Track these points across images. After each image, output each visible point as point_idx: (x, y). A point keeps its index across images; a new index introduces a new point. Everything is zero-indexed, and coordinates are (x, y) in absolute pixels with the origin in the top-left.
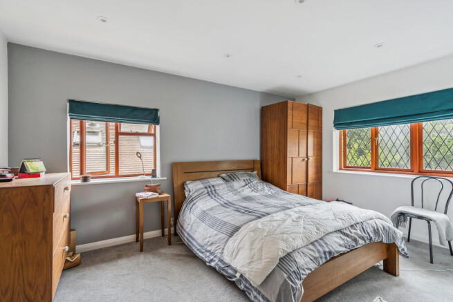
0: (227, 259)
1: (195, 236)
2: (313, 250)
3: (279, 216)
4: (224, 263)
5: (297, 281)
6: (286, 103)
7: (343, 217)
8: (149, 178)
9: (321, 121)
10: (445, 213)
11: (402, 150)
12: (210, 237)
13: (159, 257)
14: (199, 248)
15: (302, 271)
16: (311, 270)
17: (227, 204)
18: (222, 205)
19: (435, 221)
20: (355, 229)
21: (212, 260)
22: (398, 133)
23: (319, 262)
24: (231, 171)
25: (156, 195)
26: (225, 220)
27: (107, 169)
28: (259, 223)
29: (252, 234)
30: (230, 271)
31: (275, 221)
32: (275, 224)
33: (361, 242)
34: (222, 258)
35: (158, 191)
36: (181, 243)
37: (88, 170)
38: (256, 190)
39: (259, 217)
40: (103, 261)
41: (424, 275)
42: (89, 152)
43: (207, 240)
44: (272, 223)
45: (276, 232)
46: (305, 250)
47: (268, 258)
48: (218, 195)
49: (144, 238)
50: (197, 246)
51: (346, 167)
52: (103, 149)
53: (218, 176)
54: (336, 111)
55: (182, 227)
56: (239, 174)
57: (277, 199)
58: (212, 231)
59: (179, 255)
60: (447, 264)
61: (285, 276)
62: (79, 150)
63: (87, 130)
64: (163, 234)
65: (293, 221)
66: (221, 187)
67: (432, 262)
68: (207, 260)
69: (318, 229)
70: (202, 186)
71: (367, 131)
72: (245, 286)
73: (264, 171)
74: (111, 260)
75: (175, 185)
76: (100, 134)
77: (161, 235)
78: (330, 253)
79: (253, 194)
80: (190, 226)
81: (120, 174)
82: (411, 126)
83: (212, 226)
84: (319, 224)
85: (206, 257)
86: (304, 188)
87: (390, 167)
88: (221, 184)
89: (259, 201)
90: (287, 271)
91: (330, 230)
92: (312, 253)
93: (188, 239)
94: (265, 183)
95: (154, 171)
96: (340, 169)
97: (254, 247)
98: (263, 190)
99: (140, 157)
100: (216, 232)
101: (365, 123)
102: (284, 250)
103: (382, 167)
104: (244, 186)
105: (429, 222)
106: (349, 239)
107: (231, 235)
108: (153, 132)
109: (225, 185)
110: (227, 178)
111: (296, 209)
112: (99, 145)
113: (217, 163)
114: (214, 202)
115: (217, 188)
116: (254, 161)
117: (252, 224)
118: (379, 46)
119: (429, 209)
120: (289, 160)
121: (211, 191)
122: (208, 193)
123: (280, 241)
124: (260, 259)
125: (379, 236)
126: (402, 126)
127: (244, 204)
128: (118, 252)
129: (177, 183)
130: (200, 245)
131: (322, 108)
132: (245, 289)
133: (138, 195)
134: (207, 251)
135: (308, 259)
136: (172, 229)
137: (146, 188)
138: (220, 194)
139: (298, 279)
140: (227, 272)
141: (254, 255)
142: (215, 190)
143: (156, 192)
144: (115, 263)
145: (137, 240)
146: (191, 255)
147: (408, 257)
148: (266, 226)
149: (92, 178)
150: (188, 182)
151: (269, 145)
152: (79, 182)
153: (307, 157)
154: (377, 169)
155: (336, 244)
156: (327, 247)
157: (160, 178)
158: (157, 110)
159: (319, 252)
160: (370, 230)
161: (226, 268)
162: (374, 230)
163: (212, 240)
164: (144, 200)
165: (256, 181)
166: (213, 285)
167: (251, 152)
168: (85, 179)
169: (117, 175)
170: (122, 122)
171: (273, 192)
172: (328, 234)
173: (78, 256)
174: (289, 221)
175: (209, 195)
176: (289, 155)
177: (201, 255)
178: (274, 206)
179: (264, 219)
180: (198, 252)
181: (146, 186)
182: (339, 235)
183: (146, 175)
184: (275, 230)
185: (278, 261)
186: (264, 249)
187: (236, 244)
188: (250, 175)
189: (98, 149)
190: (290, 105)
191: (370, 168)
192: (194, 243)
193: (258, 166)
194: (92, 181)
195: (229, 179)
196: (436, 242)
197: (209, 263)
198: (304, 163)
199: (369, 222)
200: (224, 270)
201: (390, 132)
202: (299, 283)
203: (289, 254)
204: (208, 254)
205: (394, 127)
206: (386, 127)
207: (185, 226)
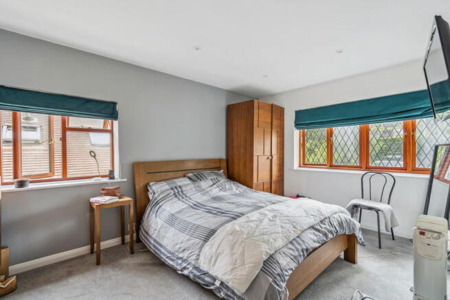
0: (204, 266)
1: (164, 243)
2: (292, 249)
3: (255, 215)
4: (200, 271)
5: (281, 283)
6: (252, 102)
7: (314, 214)
8: (106, 180)
9: (283, 121)
10: (389, 203)
11: (352, 149)
12: (182, 243)
13: (121, 269)
14: (169, 255)
15: (285, 273)
16: (292, 269)
17: (196, 206)
18: (192, 207)
19: (382, 211)
20: (325, 224)
21: (185, 268)
22: (349, 133)
23: (298, 261)
24: (198, 170)
25: (116, 199)
26: (198, 223)
27: (51, 171)
28: (236, 225)
29: (231, 237)
30: (207, 279)
31: (252, 221)
32: (252, 224)
33: (330, 236)
34: (197, 266)
35: (117, 194)
36: (146, 250)
37: (25, 172)
38: (224, 189)
39: (235, 219)
40: (48, 282)
41: (377, 260)
42: (25, 151)
43: (178, 246)
44: (249, 223)
45: (256, 233)
46: (285, 250)
47: (251, 263)
48: (186, 197)
49: (101, 248)
50: (167, 253)
51: (305, 165)
52: (44, 148)
53: (184, 176)
54: (296, 112)
55: (147, 233)
56: (206, 173)
57: (246, 197)
58: (183, 237)
59: (144, 265)
60: (391, 248)
61: (271, 280)
62: (11, 148)
63: (22, 125)
64: (123, 242)
65: (270, 220)
66: (188, 188)
67: (380, 247)
68: (178, 267)
69: (295, 227)
70: (168, 187)
71: (323, 131)
72: (226, 295)
73: (230, 169)
74: (59, 279)
75: (137, 187)
76: (39, 129)
77: (121, 243)
78: (307, 250)
79: (222, 193)
80: (156, 232)
81: (68, 176)
82: (360, 128)
83: (183, 230)
84: (295, 222)
85: (178, 264)
86: (269, 185)
87: (342, 164)
88: (188, 185)
89: (229, 201)
90: (271, 275)
91: (306, 227)
92: (291, 252)
93: (154, 246)
94: (232, 182)
95: (112, 172)
96: (300, 166)
97: (235, 251)
98: (231, 189)
99: (94, 157)
100: (188, 237)
101: (322, 124)
102: (267, 253)
103: (336, 164)
104: (212, 186)
105: (378, 213)
106: (321, 235)
107: (206, 240)
108: (109, 128)
109: (193, 186)
110: (194, 178)
111: (269, 208)
112: (37, 142)
113: (183, 162)
114: (182, 203)
115: (184, 189)
116: (220, 160)
117: (229, 226)
118: (340, 52)
119: (375, 200)
120: (255, 158)
121: (178, 192)
122: (174, 194)
123: (262, 243)
124: (243, 264)
125: (343, 228)
126: (352, 127)
127: (216, 205)
128: (68, 269)
129: (140, 185)
130: (170, 252)
131: (283, 108)
132: (225, 297)
133: (92, 200)
134: (179, 258)
135: (289, 259)
136: (135, 235)
137: (103, 192)
138: (188, 195)
139: (282, 281)
140: (203, 280)
141: (236, 261)
142: (182, 191)
143: (115, 195)
144: (64, 282)
145: (92, 252)
146: (158, 263)
147: (364, 245)
148: (244, 227)
149: (31, 182)
150: (151, 184)
151: (235, 144)
152: (13, 188)
153: (271, 155)
154: (332, 166)
155: (311, 240)
156: (304, 244)
157: (119, 180)
158: (114, 104)
159: (298, 250)
160: (336, 224)
161: (203, 276)
162: (339, 224)
163: (184, 245)
164: (101, 206)
165: (223, 180)
166: (186, 295)
167: (217, 151)
168: (21, 184)
169: (65, 178)
170: (71, 116)
171: (241, 190)
172: (303, 232)
173: (13, 279)
174: (266, 221)
175: (176, 196)
176: (255, 154)
177: (171, 263)
178: (246, 206)
179: (240, 220)
180: (167, 260)
181: (103, 190)
182: (313, 231)
183: (103, 176)
184: (255, 231)
185: (262, 265)
186: (245, 253)
187: (214, 250)
188: (218, 174)
189: (37, 147)
190: (256, 105)
191: (325, 165)
192: (163, 250)
193: (224, 165)
194: (31, 186)
195: (196, 179)
196: (383, 230)
197: (182, 271)
198: (269, 161)
199: (334, 216)
200: (199, 278)
201: (342, 132)
202: (284, 285)
203: (271, 256)
204: (180, 262)
205: (346, 128)
206: (339, 128)
207: (151, 232)
